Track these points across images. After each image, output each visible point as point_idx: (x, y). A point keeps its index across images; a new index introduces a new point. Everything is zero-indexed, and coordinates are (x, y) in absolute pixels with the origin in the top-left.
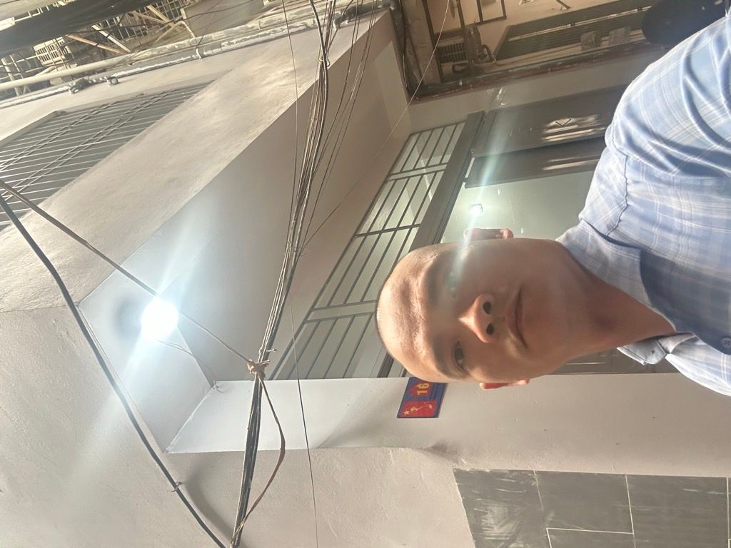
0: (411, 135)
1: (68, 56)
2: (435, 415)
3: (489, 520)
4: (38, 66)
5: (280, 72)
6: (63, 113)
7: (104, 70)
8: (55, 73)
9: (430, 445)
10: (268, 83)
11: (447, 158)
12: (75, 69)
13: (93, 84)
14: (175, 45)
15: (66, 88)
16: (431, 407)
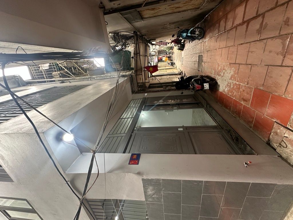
0: (132, 100)
1: (60, 76)
2: (138, 164)
3: (149, 190)
4: (52, 77)
5: (107, 84)
6: (56, 87)
7: (68, 80)
8: (56, 79)
9: (137, 172)
10: (104, 86)
11: (139, 105)
12: (61, 79)
13: (65, 82)
14: (85, 77)
15: (58, 82)
16: (137, 162)
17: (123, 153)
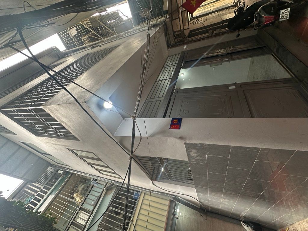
0: (168, 57)
1: (89, 41)
2: (180, 129)
3: (192, 153)
4: (82, 43)
5: (137, 41)
6: (89, 54)
7: (98, 43)
8: (87, 45)
9: (178, 137)
10: (135, 43)
11: (177, 62)
12: (91, 43)
13: (95, 47)
14: (113, 36)
15: (90, 48)
16: (178, 126)
17: (163, 118)
